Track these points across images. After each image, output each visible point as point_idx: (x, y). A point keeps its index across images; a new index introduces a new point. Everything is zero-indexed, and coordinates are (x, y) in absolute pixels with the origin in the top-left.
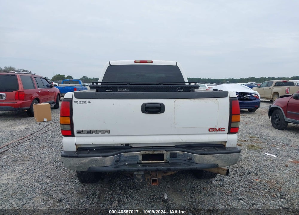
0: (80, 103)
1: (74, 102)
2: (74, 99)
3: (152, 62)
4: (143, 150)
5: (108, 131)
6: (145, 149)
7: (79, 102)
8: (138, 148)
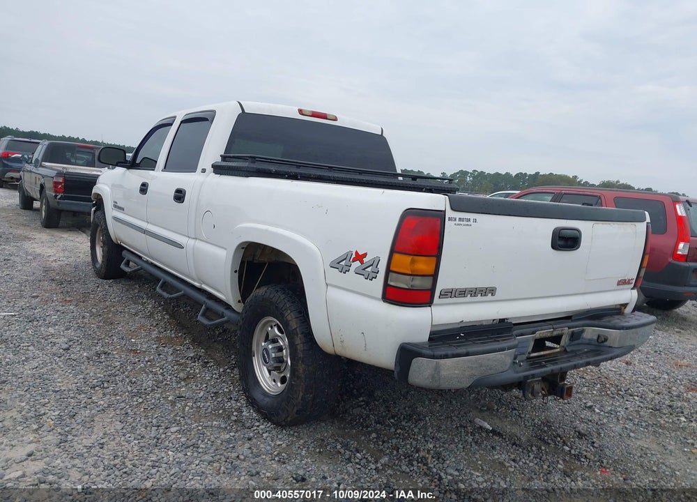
0: (460, 223)
1: (450, 219)
2: (450, 213)
3: (335, 119)
4: (539, 328)
5: (492, 291)
6: (544, 327)
7: (457, 219)
8: (532, 325)
